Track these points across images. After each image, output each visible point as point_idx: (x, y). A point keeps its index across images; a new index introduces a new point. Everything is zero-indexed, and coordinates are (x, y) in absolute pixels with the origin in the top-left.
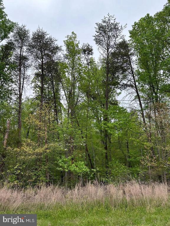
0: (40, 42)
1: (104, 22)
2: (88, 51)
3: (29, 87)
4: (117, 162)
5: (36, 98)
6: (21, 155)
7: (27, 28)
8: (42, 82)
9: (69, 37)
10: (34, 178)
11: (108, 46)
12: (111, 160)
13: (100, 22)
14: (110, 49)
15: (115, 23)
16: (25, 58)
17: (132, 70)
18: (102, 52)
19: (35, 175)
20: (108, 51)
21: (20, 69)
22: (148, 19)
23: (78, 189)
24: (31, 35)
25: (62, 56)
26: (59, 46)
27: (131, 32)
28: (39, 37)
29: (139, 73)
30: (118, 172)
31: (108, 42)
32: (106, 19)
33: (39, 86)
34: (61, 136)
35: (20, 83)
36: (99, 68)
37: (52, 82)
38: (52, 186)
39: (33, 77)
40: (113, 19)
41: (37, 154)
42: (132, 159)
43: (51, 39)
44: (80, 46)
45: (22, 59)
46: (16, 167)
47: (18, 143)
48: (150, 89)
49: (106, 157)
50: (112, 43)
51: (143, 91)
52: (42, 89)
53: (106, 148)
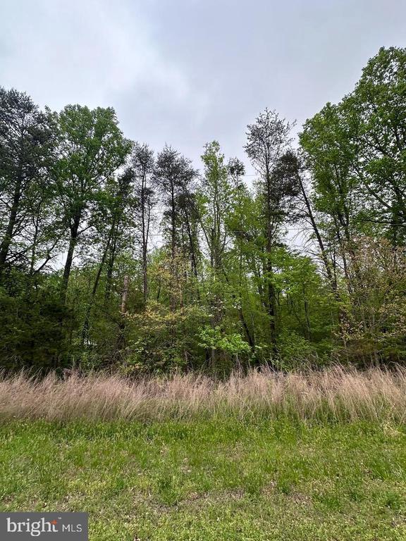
0: (169, 167)
1: (260, 122)
2: (237, 169)
3: (156, 232)
4: (293, 334)
5: (167, 247)
6: (144, 325)
7: (150, 149)
8: (173, 224)
9: (209, 146)
10: (165, 360)
11: (268, 158)
12: (280, 331)
13: (254, 122)
14: (271, 164)
15: (278, 121)
16: (149, 192)
17: (304, 195)
18: (259, 168)
19: (166, 353)
20: (267, 167)
21: (143, 208)
22: (329, 112)
23: (237, 383)
24: (155, 158)
25: (200, 182)
26: (195, 170)
27: (301, 136)
28: (167, 159)
29: (315, 200)
30: (296, 350)
31: (267, 152)
32: (263, 117)
33: (170, 229)
34: (202, 295)
35: (144, 226)
36: (254, 198)
37: (187, 223)
38: (190, 375)
39: (161, 217)
40: (274, 116)
41: (168, 323)
42: (317, 329)
43: (183, 161)
44: (225, 163)
45: (146, 192)
46: (138, 342)
47: (140, 307)
48: (335, 222)
49: (273, 327)
50: (273, 153)
51: (322, 226)
52: (173, 232)
53: (272, 314)
